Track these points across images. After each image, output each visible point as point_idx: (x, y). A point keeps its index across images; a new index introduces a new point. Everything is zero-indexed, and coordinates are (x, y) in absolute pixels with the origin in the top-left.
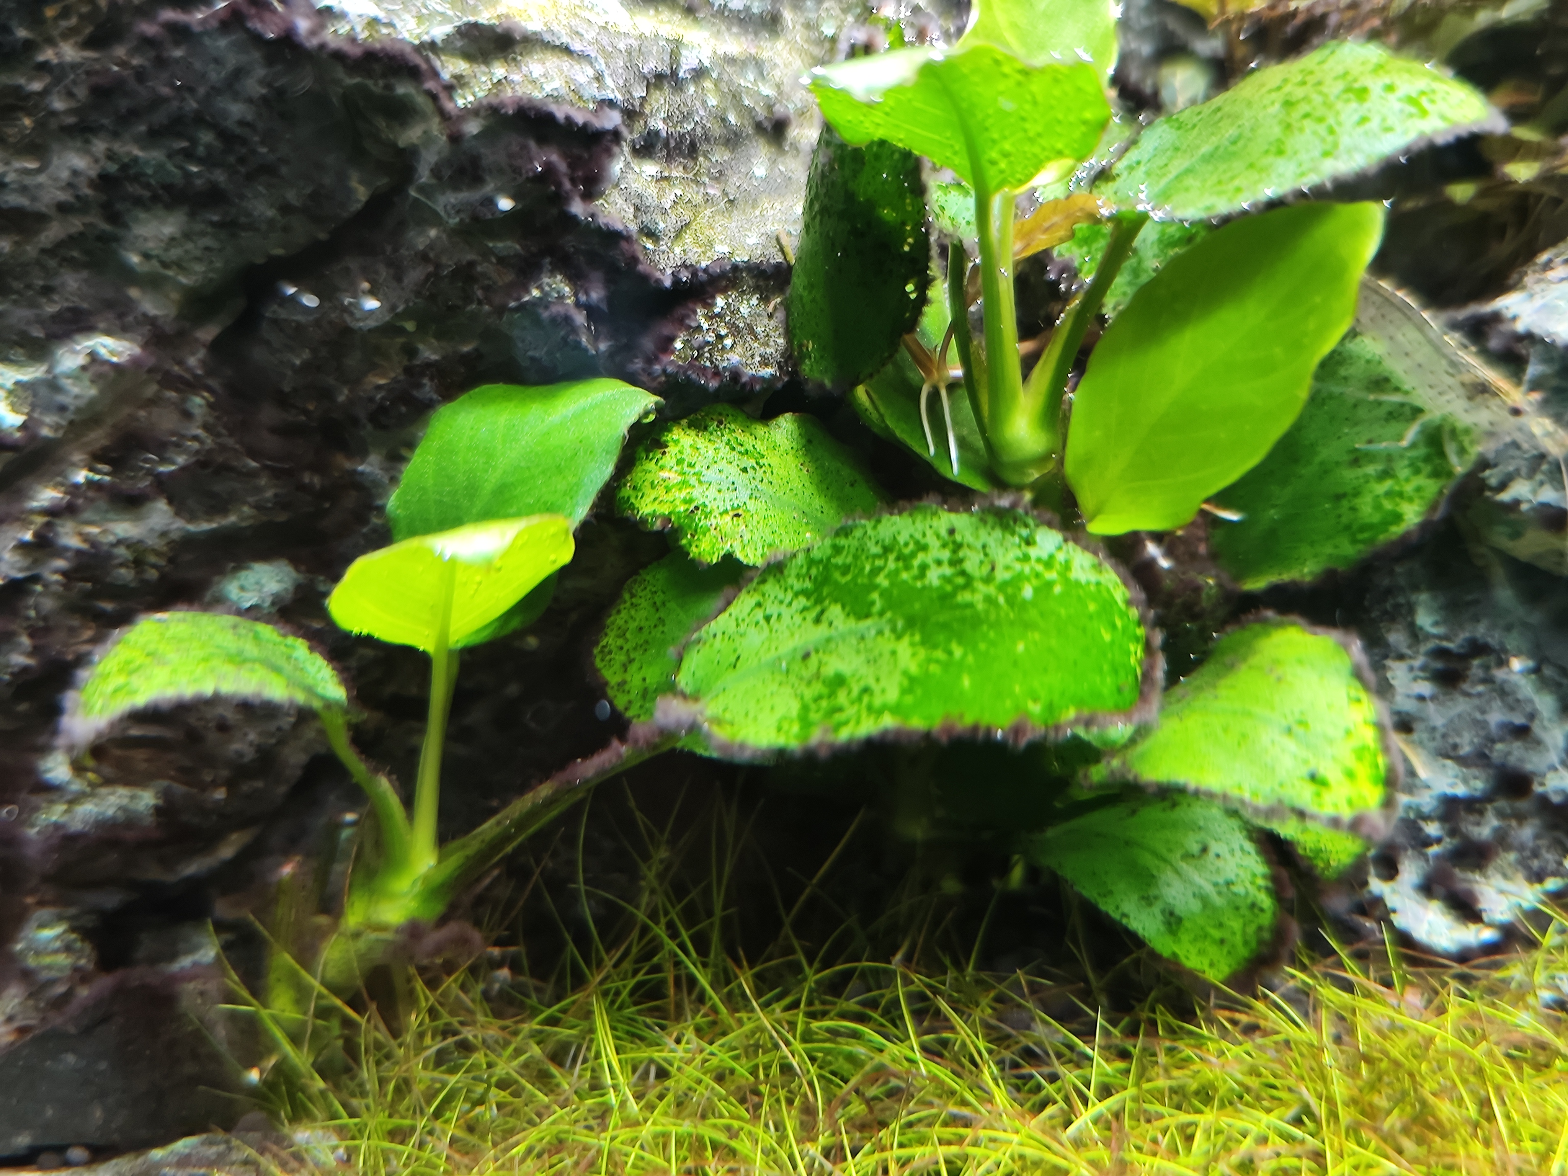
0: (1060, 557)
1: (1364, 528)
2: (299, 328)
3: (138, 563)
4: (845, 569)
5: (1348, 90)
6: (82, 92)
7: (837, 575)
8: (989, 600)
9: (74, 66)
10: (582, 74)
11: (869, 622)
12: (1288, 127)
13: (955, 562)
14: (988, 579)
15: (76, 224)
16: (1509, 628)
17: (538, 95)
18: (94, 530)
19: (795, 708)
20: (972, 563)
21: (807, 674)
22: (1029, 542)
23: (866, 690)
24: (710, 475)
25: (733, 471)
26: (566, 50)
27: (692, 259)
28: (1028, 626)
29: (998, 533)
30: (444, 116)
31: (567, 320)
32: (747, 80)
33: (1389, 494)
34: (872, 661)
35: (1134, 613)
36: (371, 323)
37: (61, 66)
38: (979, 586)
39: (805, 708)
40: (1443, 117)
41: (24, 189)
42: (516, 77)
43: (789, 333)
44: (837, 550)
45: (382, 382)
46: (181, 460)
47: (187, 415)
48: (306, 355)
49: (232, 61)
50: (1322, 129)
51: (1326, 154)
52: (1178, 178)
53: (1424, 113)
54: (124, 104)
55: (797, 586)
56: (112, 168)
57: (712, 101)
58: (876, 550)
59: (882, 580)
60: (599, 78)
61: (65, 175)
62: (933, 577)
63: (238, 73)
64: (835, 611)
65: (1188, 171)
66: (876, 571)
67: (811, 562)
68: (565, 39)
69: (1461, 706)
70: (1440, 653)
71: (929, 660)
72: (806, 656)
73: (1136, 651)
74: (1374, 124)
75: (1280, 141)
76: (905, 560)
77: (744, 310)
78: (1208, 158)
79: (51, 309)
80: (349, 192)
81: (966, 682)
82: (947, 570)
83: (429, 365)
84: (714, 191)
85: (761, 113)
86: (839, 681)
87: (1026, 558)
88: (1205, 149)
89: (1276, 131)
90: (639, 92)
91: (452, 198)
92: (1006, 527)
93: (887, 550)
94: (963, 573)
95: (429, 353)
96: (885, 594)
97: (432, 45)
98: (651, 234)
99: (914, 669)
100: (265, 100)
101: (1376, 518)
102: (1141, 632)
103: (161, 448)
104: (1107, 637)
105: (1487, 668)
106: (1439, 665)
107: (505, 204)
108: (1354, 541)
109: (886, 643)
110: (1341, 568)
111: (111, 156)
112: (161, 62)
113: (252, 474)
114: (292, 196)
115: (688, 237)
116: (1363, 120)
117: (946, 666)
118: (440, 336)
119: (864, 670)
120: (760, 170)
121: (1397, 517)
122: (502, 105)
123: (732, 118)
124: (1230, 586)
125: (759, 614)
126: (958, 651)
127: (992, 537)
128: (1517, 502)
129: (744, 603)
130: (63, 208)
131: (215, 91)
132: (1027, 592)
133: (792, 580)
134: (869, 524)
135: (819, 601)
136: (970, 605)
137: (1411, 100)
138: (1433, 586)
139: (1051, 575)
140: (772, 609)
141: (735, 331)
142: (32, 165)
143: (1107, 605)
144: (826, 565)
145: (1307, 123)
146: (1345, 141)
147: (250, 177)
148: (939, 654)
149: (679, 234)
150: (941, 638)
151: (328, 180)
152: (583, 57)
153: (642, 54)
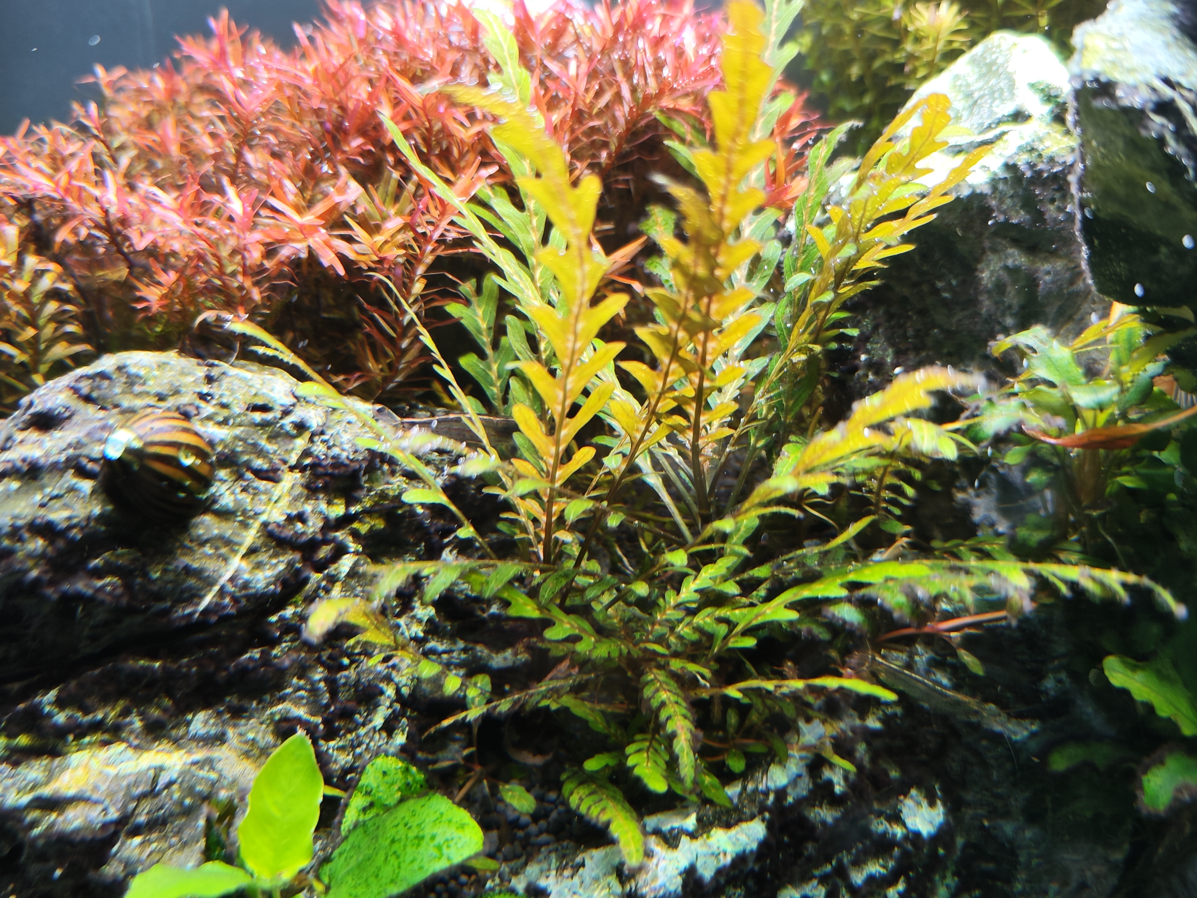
10: (95, 811)
26: (89, 800)
30: (26, 837)
32: (202, 773)
42: (61, 819)
57: (176, 795)
60: (105, 810)
68: (88, 794)
85: (204, 790)
90: (132, 805)
97: (20, 807)
123: (188, 800)
153: (136, 784)
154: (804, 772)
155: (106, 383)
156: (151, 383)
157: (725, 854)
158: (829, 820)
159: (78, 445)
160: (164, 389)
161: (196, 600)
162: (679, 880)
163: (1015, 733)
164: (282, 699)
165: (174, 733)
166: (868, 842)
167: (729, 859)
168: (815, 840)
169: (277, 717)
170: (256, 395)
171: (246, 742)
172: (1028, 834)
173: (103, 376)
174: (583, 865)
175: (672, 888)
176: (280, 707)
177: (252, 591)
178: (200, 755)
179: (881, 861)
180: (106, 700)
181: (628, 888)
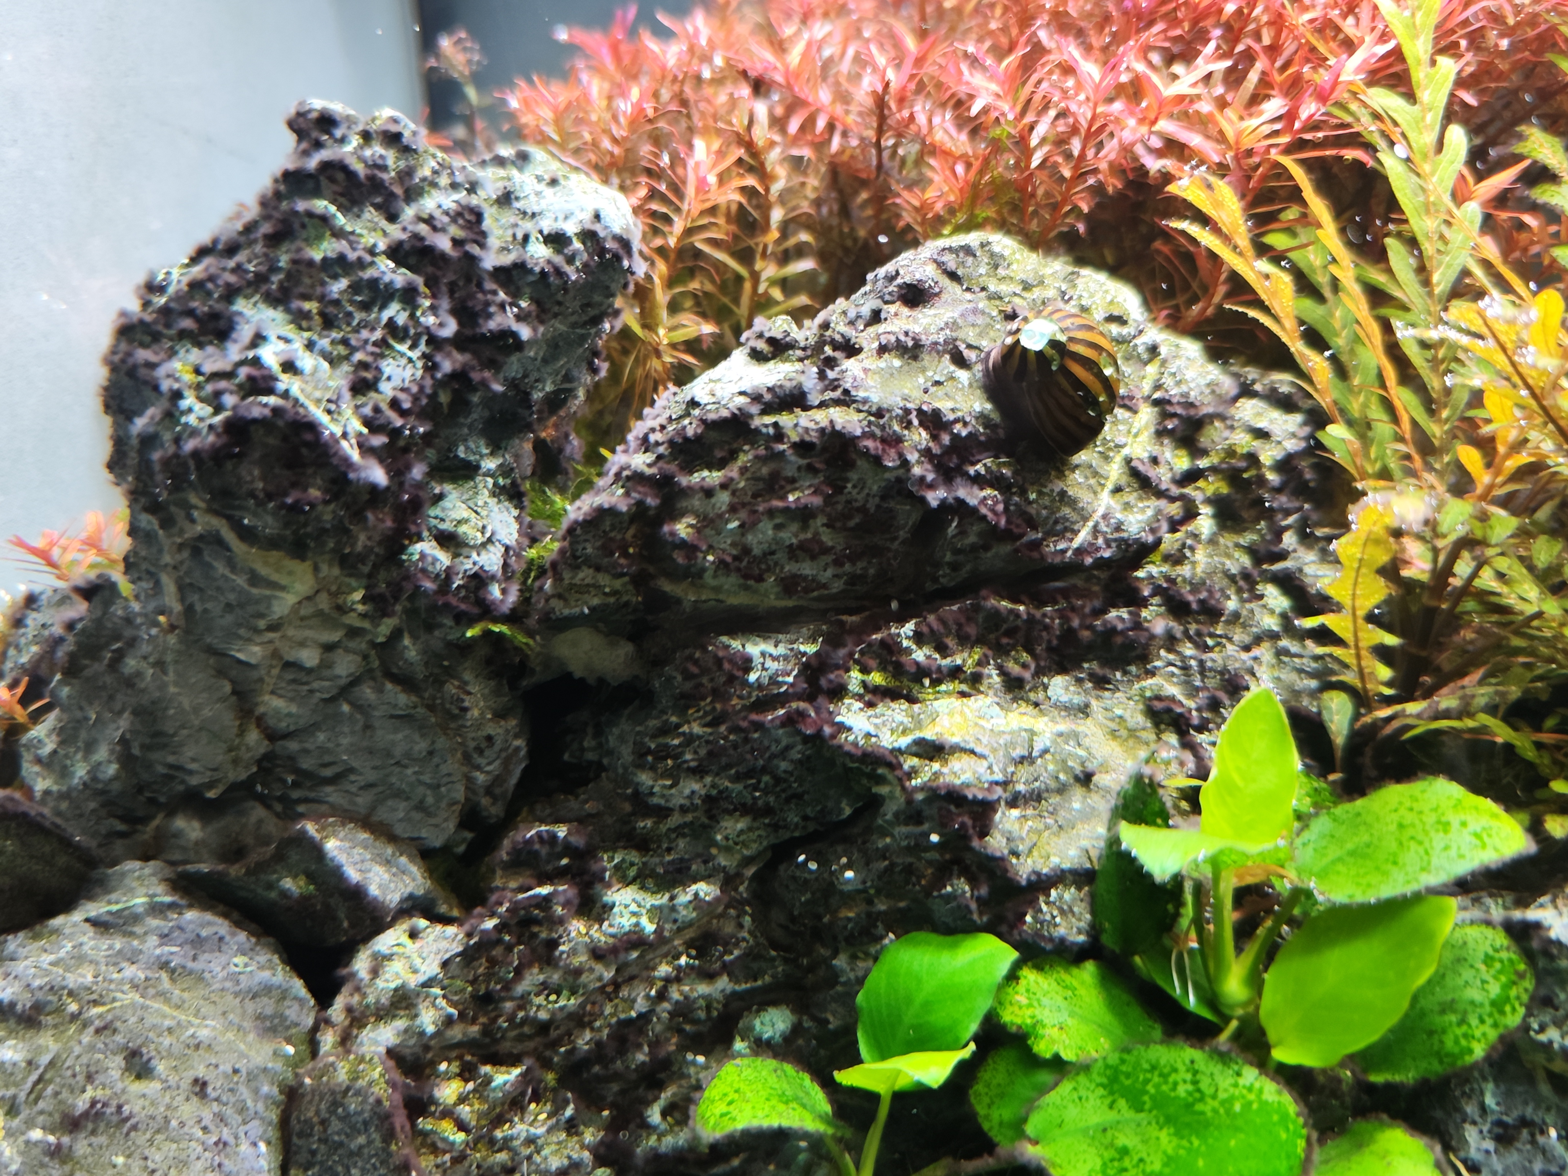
0: (1257, 1085)
1: (1448, 1055)
2: (806, 881)
3: (709, 1007)
4: (1128, 1076)
5: (1439, 822)
6: (703, 752)
7: (1122, 1078)
8: (1215, 1111)
9: (699, 737)
10: (981, 767)
11: (1142, 1115)
12: (1401, 844)
13: (1195, 1083)
14: (1214, 1097)
15: (689, 818)
16: (1548, 1109)
17: (958, 782)
18: (686, 988)
19: (1099, 1163)
20: (1204, 1085)
21: (1106, 1141)
22: (1238, 1074)
23: (1141, 1160)
24: (1045, 1001)
25: (1059, 1000)
26: (972, 752)
27: (1038, 868)
28: (1237, 1129)
29: (1220, 1066)
30: (904, 788)
31: (967, 907)
32: (1070, 747)
33: (1465, 1036)
34: (1145, 1142)
35: (1301, 1120)
36: (849, 888)
37: (691, 734)
38: (1209, 1101)
39: (1104, 1165)
40: (1496, 849)
41: (663, 796)
42: (945, 770)
43: (1093, 912)
44: (1123, 1061)
45: (851, 915)
46: (736, 953)
47: (741, 926)
48: (808, 895)
49: (784, 742)
50: (1421, 850)
51: (1423, 869)
52: (1334, 862)
53: (1484, 846)
54: (724, 760)
55: (1099, 1080)
56: (714, 792)
57: (1051, 767)
58: (1146, 1066)
59: (1150, 1088)
60: (990, 767)
61: (687, 792)
62: (1182, 1090)
63: (788, 748)
64: (1122, 1103)
65: (1340, 860)
66: (1147, 1081)
67: (1107, 1066)
68: (971, 746)
69: (1513, 1157)
70: (1499, 1123)
71: (1179, 1147)
72: (1105, 1130)
73: (1301, 1144)
74: (1453, 852)
75: (1395, 855)
76: (1164, 1076)
77: (1067, 896)
78: (1352, 853)
79: (668, 858)
80: (841, 811)
81: (1201, 1163)
82: (1190, 1087)
83: (880, 913)
84: (1050, 821)
85: (1078, 769)
86: (1124, 1152)
87: (1236, 1085)
88: (1350, 846)
89: (1394, 846)
90: (1011, 769)
91: (904, 829)
92: (1225, 1063)
93: (1154, 1068)
94: (1199, 1090)
95: (881, 907)
96: (1153, 1098)
97: (899, 750)
98: (1016, 854)
99: (1170, 1151)
100: (800, 761)
101: (1456, 1050)
102: (1304, 1132)
103: (728, 944)
104: (1284, 1136)
105: (1533, 1135)
106: (1499, 1130)
107: (935, 838)
108: (1441, 1062)
109: (1153, 1131)
110: (1433, 1078)
111: (713, 786)
112: (746, 740)
113: (773, 959)
114: (809, 811)
115: (1035, 853)
116: (1446, 848)
117: (1189, 1151)
118: (888, 896)
119: (1140, 1147)
120: (1076, 805)
121: (1470, 1051)
122: (938, 788)
123: (1062, 776)
124: (1361, 1076)
125: (1075, 1096)
126: (1196, 1142)
127: (1216, 1068)
128: (1551, 1042)
129: (1066, 1087)
130: (683, 810)
131: (773, 756)
132: (1237, 1107)
133: (1095, 1076)
134: (1142, 1048)
135: (1112, 1093)
136: (1202, 1113)
137: (1477, 835)
138: (1496, 1081)
139: (1252, 1097)
140: (1083, 1093)
141: (1062, 912)
142: (668, 783)
143: (1284, 1117)
144: (1116, 1070)
145: (1413, 844)
146: (1435, 861)
147: (788, 801)
148: (1185, 1143)
149: (1030, 851)
150: (1186, 1132)
151: (830, 804)
152: (982, 757)
153: (1012, 744)
155: (970, 260)
156: (1014, 267)
159: (954, 325)
160: (1031, 279)
161: (1069, 535)
164: (1152, 673)
165: (1032, 696)
169: (1148, 694)
170: (1111, 302)
171: (1112, 720)
173: (968, 250)
176: (1150, 681)
177: (1125, 535)
178: (1064, 726)
180: (965, 642)
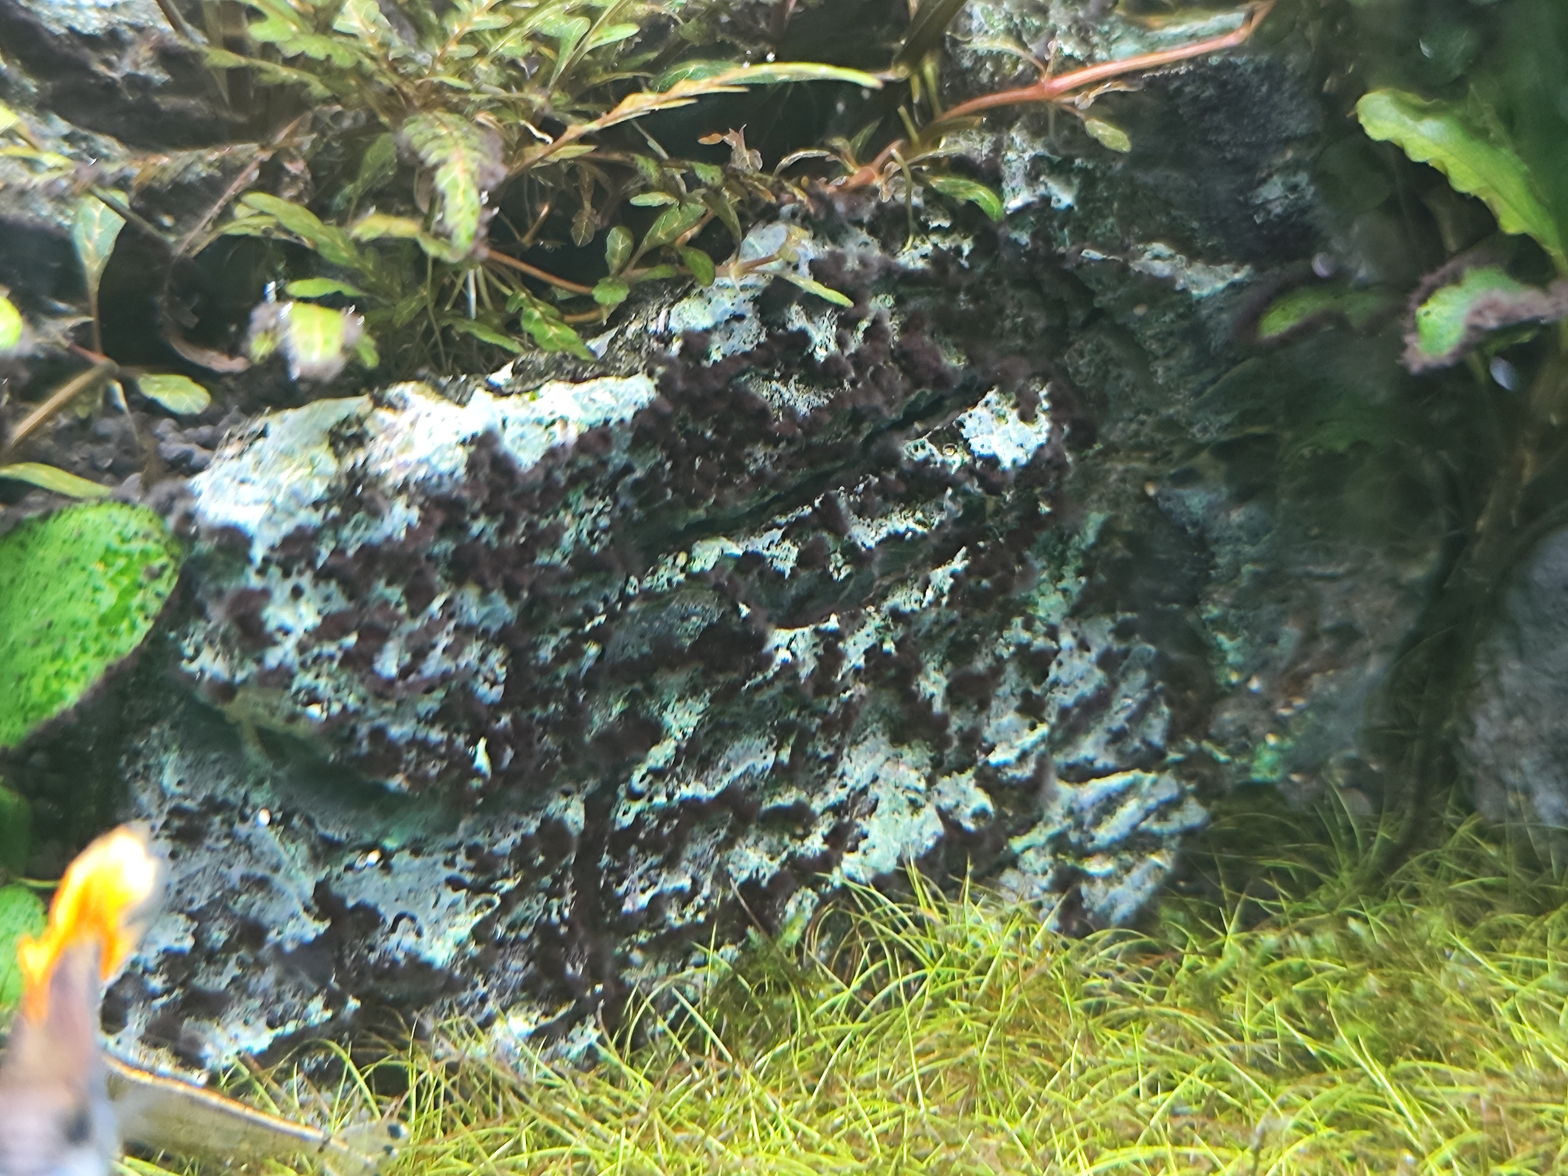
16: (258, 783)
105: (229, 823)
106: (178, 824)
154: (748, 310)
157: (565, 422)
158: (803, 409)
162: (461, 455)
163: (1197, 284)
166: (892, 476)
167: (572, 435)
168: (772, 440)
172: (1237, 516)
174: (263, 434)
175: (445, 467)
179: (919, 515)
181: (349, 462)
